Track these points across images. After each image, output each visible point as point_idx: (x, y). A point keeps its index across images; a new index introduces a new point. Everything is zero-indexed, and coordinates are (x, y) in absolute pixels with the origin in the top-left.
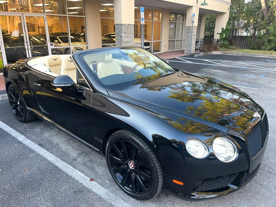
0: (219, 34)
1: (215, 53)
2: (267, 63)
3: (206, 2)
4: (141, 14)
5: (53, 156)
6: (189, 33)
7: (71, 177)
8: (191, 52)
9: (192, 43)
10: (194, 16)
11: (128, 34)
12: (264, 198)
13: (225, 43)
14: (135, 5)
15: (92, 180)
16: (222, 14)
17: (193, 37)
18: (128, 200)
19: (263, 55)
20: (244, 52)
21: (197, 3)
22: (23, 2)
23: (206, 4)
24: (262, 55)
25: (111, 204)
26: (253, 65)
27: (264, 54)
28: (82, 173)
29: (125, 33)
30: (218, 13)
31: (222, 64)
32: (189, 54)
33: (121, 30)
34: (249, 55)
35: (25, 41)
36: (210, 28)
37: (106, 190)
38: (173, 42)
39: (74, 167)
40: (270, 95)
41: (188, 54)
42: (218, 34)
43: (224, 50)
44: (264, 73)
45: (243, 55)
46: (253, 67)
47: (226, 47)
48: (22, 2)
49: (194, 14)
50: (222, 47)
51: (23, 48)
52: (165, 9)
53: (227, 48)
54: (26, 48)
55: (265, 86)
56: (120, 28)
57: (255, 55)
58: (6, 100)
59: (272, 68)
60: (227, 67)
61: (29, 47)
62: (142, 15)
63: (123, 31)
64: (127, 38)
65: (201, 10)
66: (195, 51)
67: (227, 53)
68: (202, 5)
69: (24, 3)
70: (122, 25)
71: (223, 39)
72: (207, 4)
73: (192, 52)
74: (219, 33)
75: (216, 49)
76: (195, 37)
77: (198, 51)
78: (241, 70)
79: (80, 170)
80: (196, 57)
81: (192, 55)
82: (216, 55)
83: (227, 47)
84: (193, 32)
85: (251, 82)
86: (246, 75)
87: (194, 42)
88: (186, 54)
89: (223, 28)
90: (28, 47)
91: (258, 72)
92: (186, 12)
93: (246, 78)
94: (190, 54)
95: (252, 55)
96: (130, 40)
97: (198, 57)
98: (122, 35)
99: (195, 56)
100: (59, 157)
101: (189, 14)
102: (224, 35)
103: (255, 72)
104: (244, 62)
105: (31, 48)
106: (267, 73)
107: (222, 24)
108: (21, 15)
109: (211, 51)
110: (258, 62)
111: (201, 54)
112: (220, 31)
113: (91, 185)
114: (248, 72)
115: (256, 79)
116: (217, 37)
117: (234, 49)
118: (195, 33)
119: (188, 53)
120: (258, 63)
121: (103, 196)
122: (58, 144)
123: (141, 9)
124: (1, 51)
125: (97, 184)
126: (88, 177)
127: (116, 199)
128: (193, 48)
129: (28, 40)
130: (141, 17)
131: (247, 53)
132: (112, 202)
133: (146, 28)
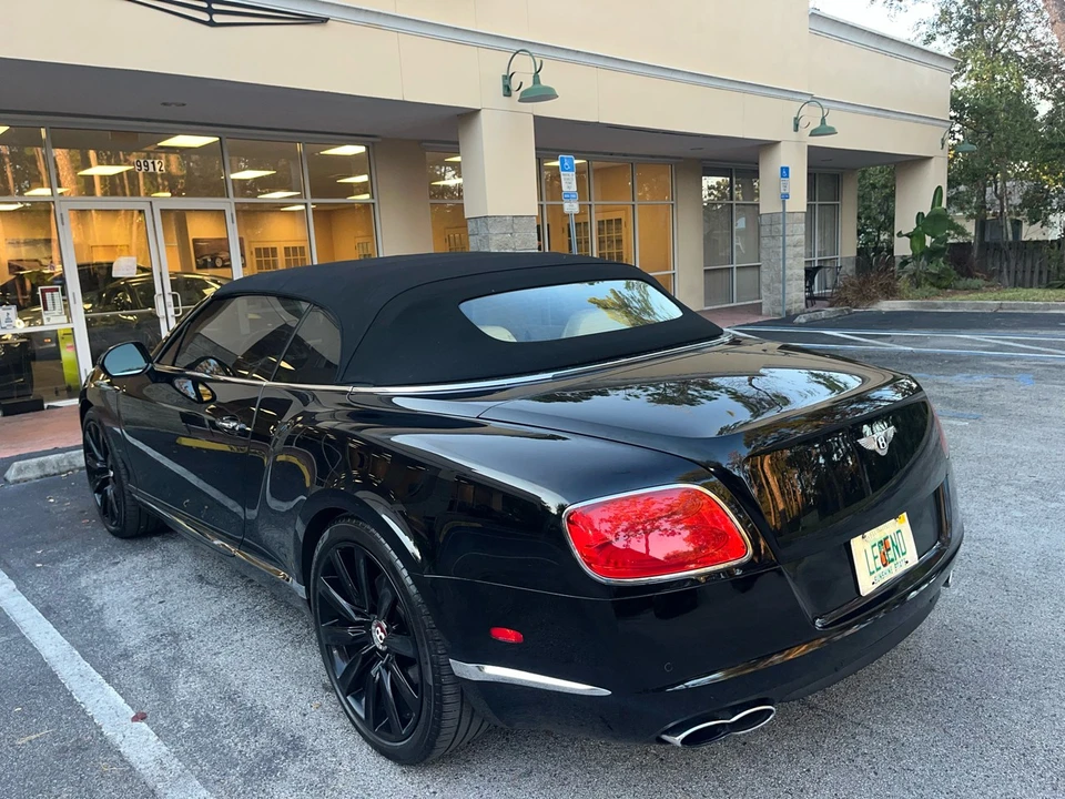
0: (907, 235)
1: (886, 306)
3: (828, 124)
4: (562, 177)
5: (66, 642)
6: (773, 237)
7: (78, 705)
8: (787, 308)
9: (788, 272)
10: (788, 177)
11: (513, 249)
13: (933, 269)
14: (536, 149)
15: (141, 717)
16: (915, 163)
17: (790, 252)
18: (219, 781)
20: (1003, 299)
21: (796, 130)
22: (153, 163)
23: (831, 131)
25: (153, 790)
26: (1015, 341)
28: (121, 695)
29: (500, 247)
30: (899, 159)
31: (891, 342)
32: (779, 314)
33: (486, 237)
34: (1022, 306)
35: (158, 290)
36: (878, 216)
37: (165, 749)
38: (725, 274)
39: (108, 679)
40: (1008, 440)
41: (775, 314)
42: (900, 234)
43: (927, 294)
44: (1039, 369)
45: (1001, 308)
47: (940, 283)
48: (151, 166)
49: (787, 169)
50: (918, 285)
51: (150, 313)
52: (680, 158)
53: (946, 288)
54: (160, 312)
55: (1008, 413)
56: (483, 231)
57: (1047, 308)
58: (30, 479)
60: (900, 352)
61: (171, 311)
62: (569, 182)
63: (493, 240)
65: (813, 152)
66: (804, 305)
67: (935, 306)
68: (813, 134)
69: (158, 167)
70: (490, 221)
71: (922, 253)
72: (833, 129)
73: (795, 306)
74: (903, 233)
75: (891, 293)
76: (802, 250)
77: (827, 303)
78: (950, 362)
79: (118, 688)
80: (800, 325)
81: (788, 319)
82: (887, 312)
83: (945, 283)
84: (787, 233)
85: (957, 401)
86: (958, 377)
87: (797, 271)
88: (769, 315)
89: (920, 215)
90: (168, 309)
91: (1018, 364)
92: (757, 164)
93: (951, 386)
94: (784, 316)
95: (1034, 307)
97: (810, 324)
99: (797, 320)
100: (78, 648)
101: (769, 170)
102: (928, 239)
103: (1005, 364)
104: (985, 331)
105: (177, 312)
106: (1054, 366)
107: (916, 200)
108: (146, 207)
109: (873, 299)
110: (1044, 332)
111: (826, 312)
112: (910, 226)
113: (127, 733)
114: (974, 368)
115: (987, 390)
116: (902, 248)
117: (977, 289)
118: (797, 238)
119: (776, 310)
120: (1044, 335)
121: (142, 766)
122: (101, 609)
123: (562, 163)
124: (70, 326)
125: (148, 729)
126: (133, 708)
127: (179, 776)
128: (796, 292)
129: (168, 289)
130: (565, 188)
131: (1014, 299)
132: (160, 786)
133: (619, 229)
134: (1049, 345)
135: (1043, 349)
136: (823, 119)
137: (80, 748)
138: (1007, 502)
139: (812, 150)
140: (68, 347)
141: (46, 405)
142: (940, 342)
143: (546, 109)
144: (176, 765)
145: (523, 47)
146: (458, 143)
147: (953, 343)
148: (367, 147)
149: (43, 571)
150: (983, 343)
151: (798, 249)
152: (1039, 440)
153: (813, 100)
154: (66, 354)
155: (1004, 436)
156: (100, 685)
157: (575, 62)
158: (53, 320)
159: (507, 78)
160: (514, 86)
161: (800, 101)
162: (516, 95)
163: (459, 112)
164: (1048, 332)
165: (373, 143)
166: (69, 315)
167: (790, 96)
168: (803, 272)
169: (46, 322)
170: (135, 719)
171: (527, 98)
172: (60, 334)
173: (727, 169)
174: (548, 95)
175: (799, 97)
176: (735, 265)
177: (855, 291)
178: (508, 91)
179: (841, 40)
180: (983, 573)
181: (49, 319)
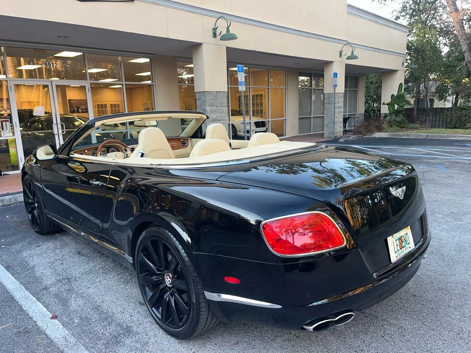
0: (387, 104)
1: (378, 135)
2: (463, 148)
3: (355, 54)
4: (238, 75)
5: (17, 282)
6: (330, 104)
7: (25, 312)
8: (335, 135)
9: (336, 119)
10: (336, 77)
11: (217, 106)
12: (325, 350)
13: (398, 119)
14: (227, 62)
15: (54, 317)
16: (391, 72)
17: (337, 110)
18: (93, 347)
19: (463, 136)
20: (428, 133)
21: (340, 56)
23: (356, 58)
24: (461, 136)
26: (435, 151)
27: (465, 134)
28: (45, 307)
29: (210, 106)
30: (384, 71)
31: (382, 151)
32: (332, 138)
33: (204, 101)
34: (437, 136)
35: (54, 122)
36: (374, 96)
37: (67, 332)
38: (307, 120)
39: (38, 299)
40: (437, 194)
41: (330, 138)
42: (384, 104)
43: (395, 130)
44: (447, 163)
45: (428, 137)
46: (433, 154)
47: (401, 125)
48: (52, 65)
49: (336, 74)
50: (391, 126)
51: (51, 132)
52: (289, 68)
53: (403, 128)
54: (55, 132)
55: (436, 182)
56: (203, 98)
57: (448, 137)
59: (467, 155)
61: (60, 131)
62: (241, 77)
63: (208, 102)
64: (214, 114)
65: (348, 66)
66: (342, 134)
67: (399, 135)
68: (348, 58)
69: (55, 65)
70: (206, 94)
71: (393, 112)
72: (357, 56)
73: (338, 134)
75: (380, 129)
76: (342, 110)
77: (352, 133)
78: (408, 159)
79: (43, 303)
80: (341, 143)
81: (336, 140)
82: (378, 138)
83: (403, 126)
84: (336, 102)
87: (340, 119)
88: (327, 138)
89: (393, 95)
91: (438, 161)
92: (323, 71)
94: (334, 138)
95: (442, 137)
96: (220, 116)
97: (346, 142)
98: (207, 108)
99: (339, 141)
100: (23, 285)
101: (328, 74)
102: (396, 106)
103: (432, 161)
104: (422, 147)
105: (63, 132)
106: (454, 162)
107: (391, 89)
108: (49, 84)
109: (372, 132)
110: (447, 147)
111: (352, 137)
112: (389, 100)
113: (49, 325)
114: (419, 162)
115: (426, 172)
116: (385, 110)
117: (417, 129)
118: (340, 104)
119: (331, 136)
120: (447, 149)
121: (57, 340)
122: (34, 267)
123: (238, 69)
124: (14, 137)
125: (59, 323)
126: (51, 313)
127: (75, 345)
128: (339, 128)
129: (59, 121)
130: (239, 80)
131: (433, 133)
132: (66, 349)
133: (261, 99)
134: (450, 153)
135: (448, 155)
136: (352, 52)
137: (27, 332)
138: (440, 221)
139: (347, 65)
140: (13, 147)
141: (3, 173)
142: (403, 151)
143: (232, 44)
144: (72, 340)
145: (222, 16)
146: (192, 59)
147: (408, 151)
148: (150, 59)
149: (5, 249)
150: (421, 151)
151: (340, 109)
152: (450, 194)
153: (348, 43)
154: (12, 150)
155: (435, 192)
156: (35, 302)
157: (245, 23)
158: (6, 135)
159: (215, 29)
160: (218, 33)
161: (342, 44)
162: (219, 37)
163: (194, 44)
164: (449, 147)
165: (153, 57)
166: (13, 133)
167: (338, 41)
168: (342, 119)
169: (3, 136)
170: (52, 318)
171: (223, 38)
172: (9, 141)
173: (309, 73)
174: (233, 37)
175: (342, 42)
176: (312, 116)
177: (364, 128)
178: (215, 35)
179: (361, 17)
180: (433, 252)
181: (4, 134)
